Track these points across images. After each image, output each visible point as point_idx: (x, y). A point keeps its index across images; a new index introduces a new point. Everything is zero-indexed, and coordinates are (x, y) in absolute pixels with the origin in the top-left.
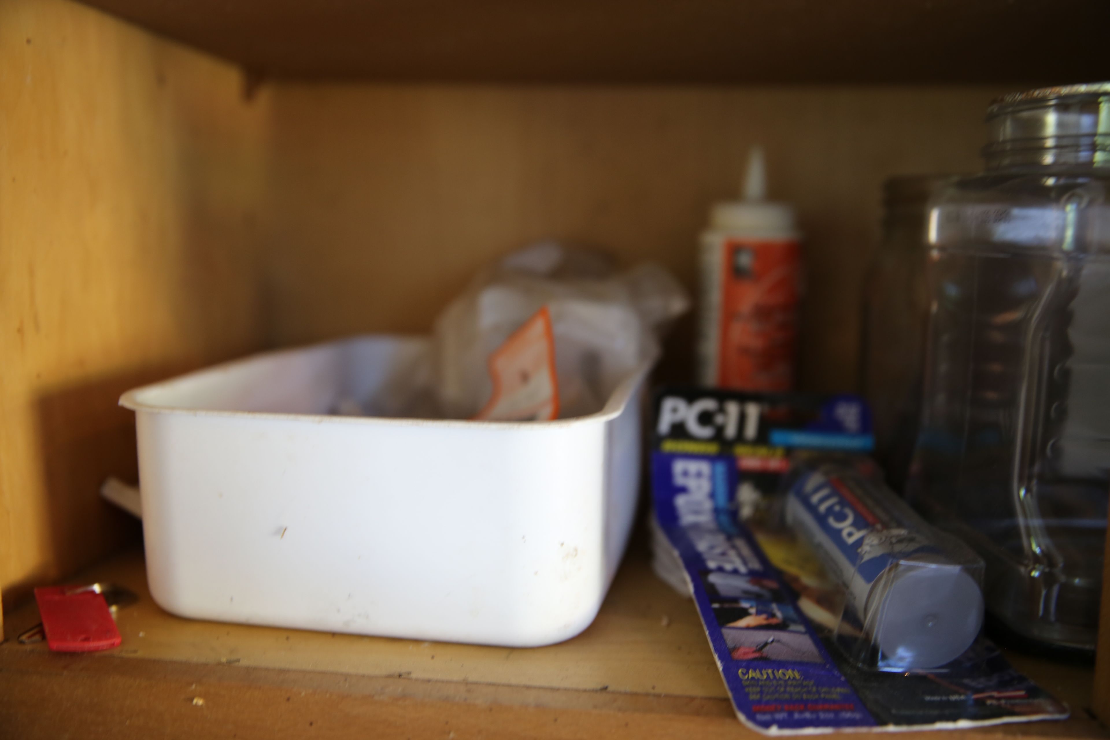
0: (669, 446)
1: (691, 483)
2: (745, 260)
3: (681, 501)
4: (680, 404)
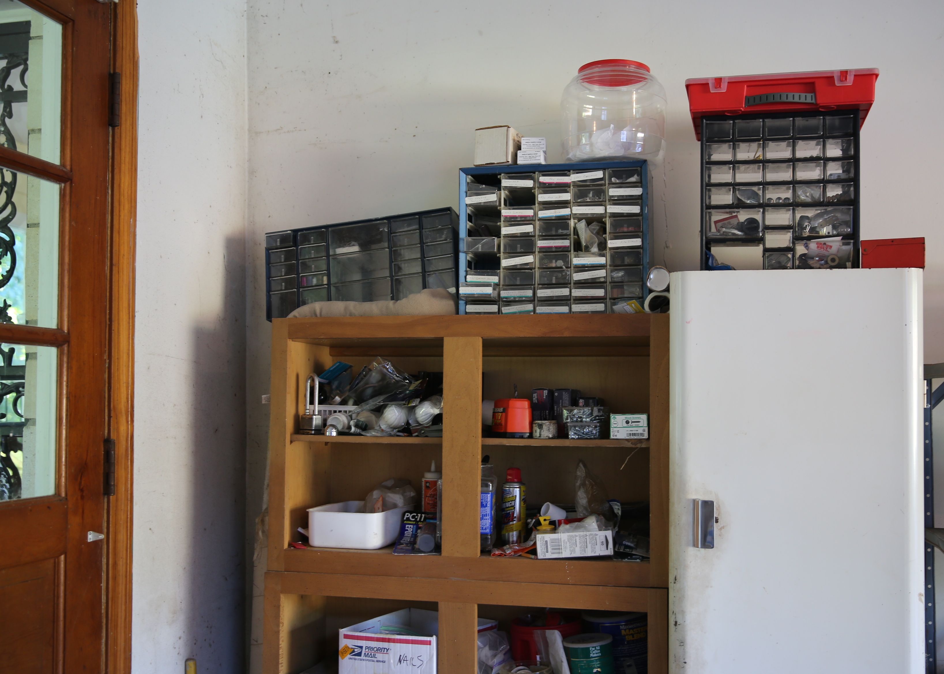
0: (405, 522)
2: (428, 484)
3: (406, 532)
4: (409, 514)
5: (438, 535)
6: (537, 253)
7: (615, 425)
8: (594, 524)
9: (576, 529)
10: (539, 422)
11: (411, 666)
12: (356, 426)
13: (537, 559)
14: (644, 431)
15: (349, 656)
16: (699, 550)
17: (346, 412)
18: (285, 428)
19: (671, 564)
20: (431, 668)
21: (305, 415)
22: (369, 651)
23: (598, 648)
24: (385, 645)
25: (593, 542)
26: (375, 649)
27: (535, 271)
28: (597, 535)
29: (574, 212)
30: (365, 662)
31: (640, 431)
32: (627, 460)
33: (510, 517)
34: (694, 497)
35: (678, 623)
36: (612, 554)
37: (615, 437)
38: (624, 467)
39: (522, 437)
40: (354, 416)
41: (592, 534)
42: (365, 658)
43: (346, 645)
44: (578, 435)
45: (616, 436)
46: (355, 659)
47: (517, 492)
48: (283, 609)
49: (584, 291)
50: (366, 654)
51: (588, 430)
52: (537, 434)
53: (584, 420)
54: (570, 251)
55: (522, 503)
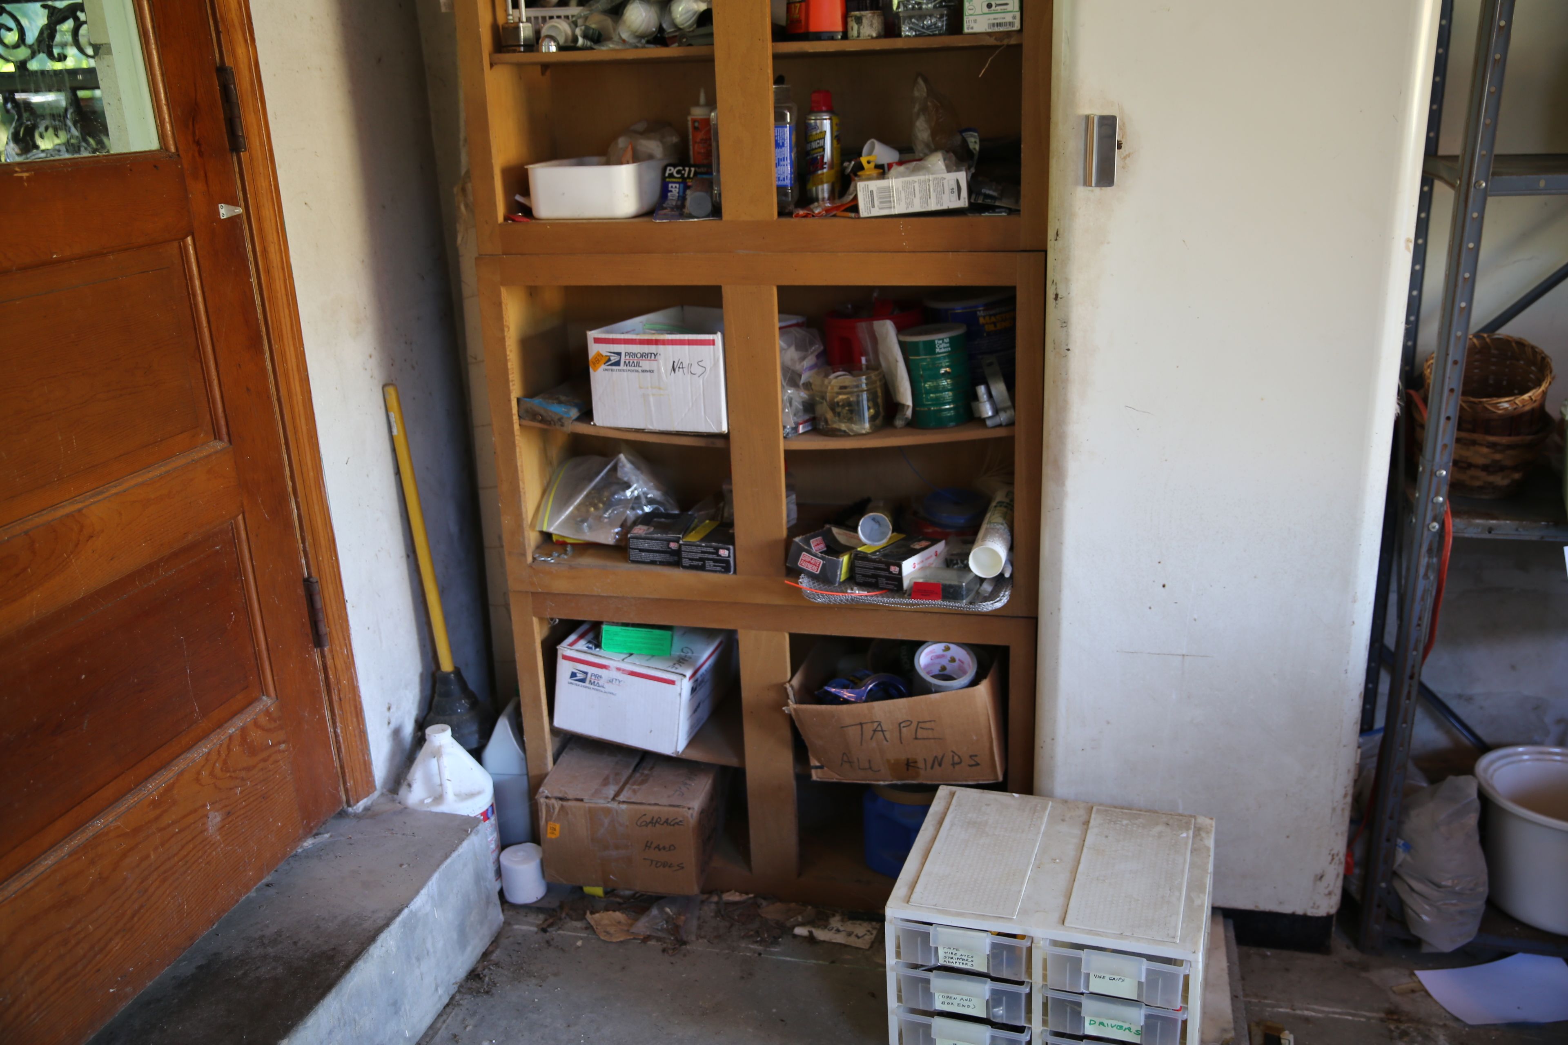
0: (668, 180)
1: (673, 190)
2: (696, 124)
3: (669, 194)
4: (672, 169)
5: (716, 192)
7: (971, 12)
8: (940, 162)
9: (915, 171)
10: (857, 13)
11: (689, 375)
12: (585, 36)
13: (859, 218)
14: (1014, 17)
15: (603, 367)
16: (1092, 191)
17: (567, 17)
18: (480, 43)
19: (1051, 214)
20: (717, 376)
21: (507, 23)
22: (631, 358)
23: (947, 340)
24: (652, 349)
25: (939, 189)
26: (639, 355)
28: (945, 179)
30: (625, 373)
31: (1008, 18)
32: (989, 62)
33: (818, 163)
34: (1087, 112)
35: (1060, 296)
36: (967, 205)
37: (970, 31)
38: (983, 74)
39: (832, 38)
40: (580, 22)
41: (937, 179)
42: (625, 368)
43: (598, 352)
44: (915, 32)
45: (972, 28)
46: (612, 370)
47: (826, 125)
48: (507, 308)
50: (627, 362)
51: (929, 22)
52: (854, 32)
53: (924, 6)
55: (835, 142)
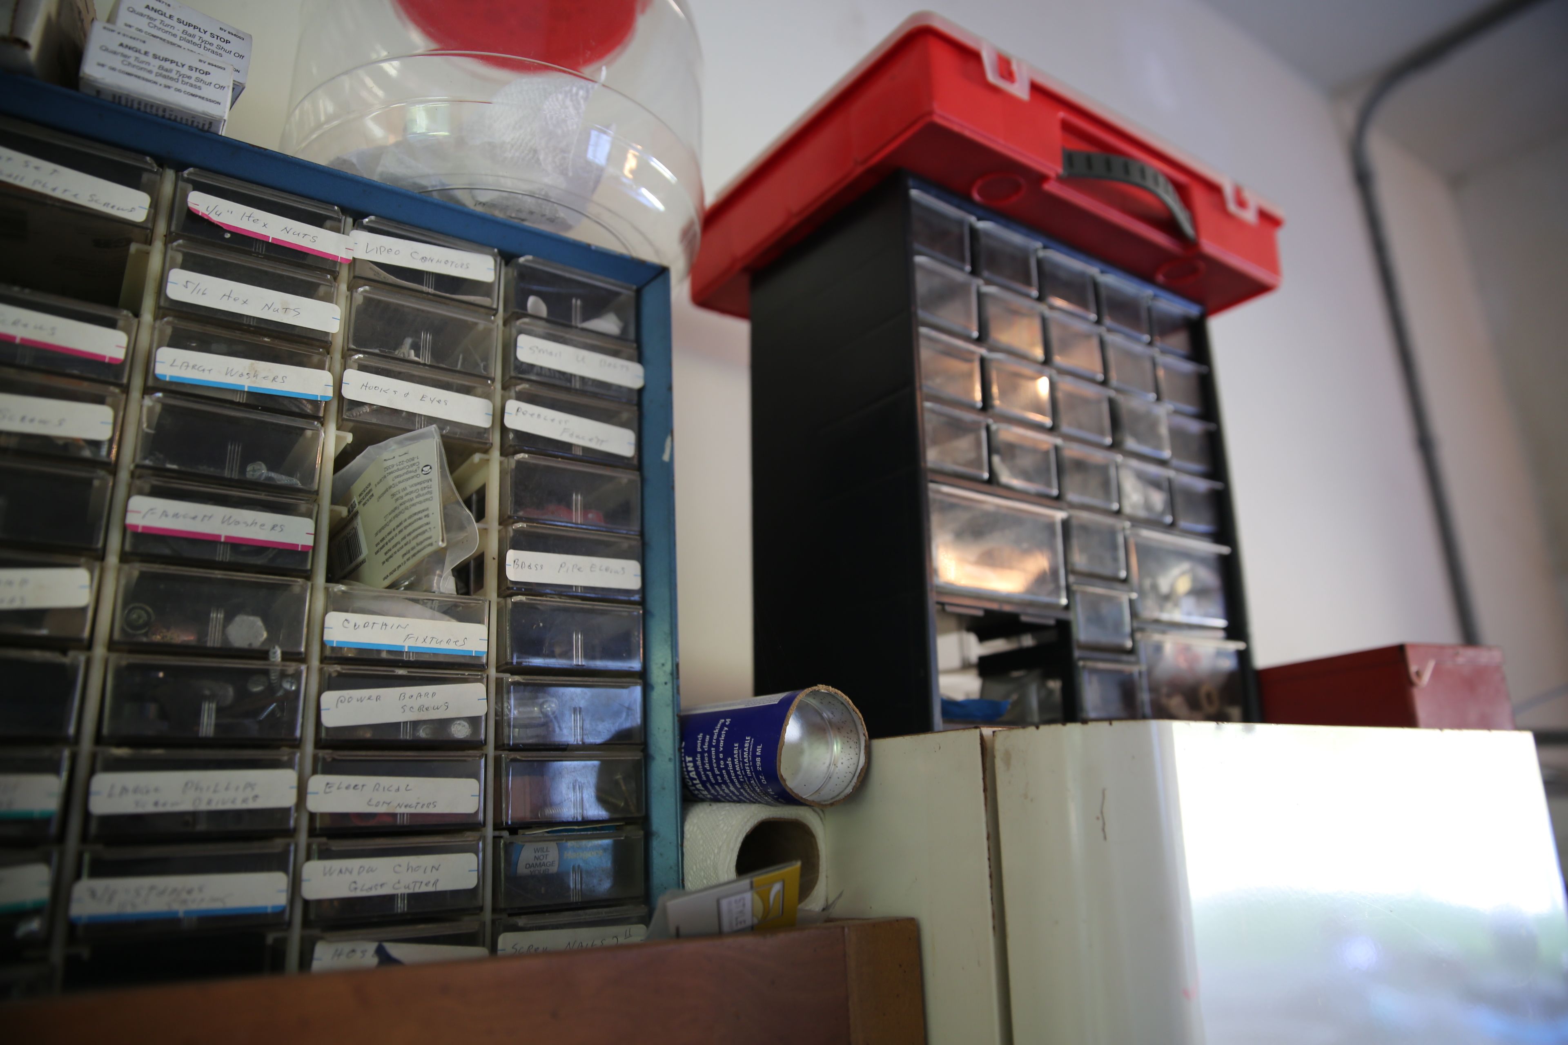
6: (112, 559)
27: (88, 663)
29: (349, 393)
49: (376, 788)
54: (308, 576)
